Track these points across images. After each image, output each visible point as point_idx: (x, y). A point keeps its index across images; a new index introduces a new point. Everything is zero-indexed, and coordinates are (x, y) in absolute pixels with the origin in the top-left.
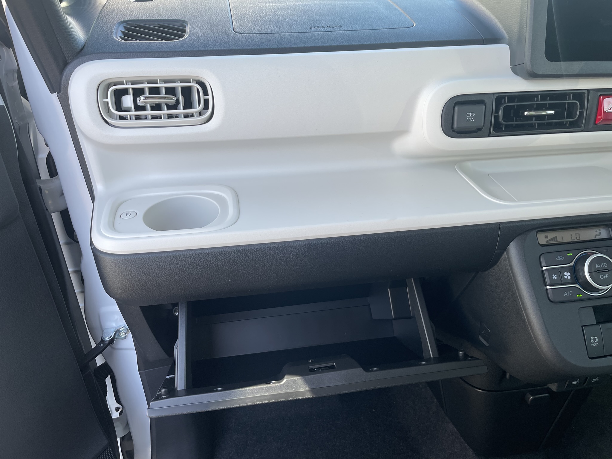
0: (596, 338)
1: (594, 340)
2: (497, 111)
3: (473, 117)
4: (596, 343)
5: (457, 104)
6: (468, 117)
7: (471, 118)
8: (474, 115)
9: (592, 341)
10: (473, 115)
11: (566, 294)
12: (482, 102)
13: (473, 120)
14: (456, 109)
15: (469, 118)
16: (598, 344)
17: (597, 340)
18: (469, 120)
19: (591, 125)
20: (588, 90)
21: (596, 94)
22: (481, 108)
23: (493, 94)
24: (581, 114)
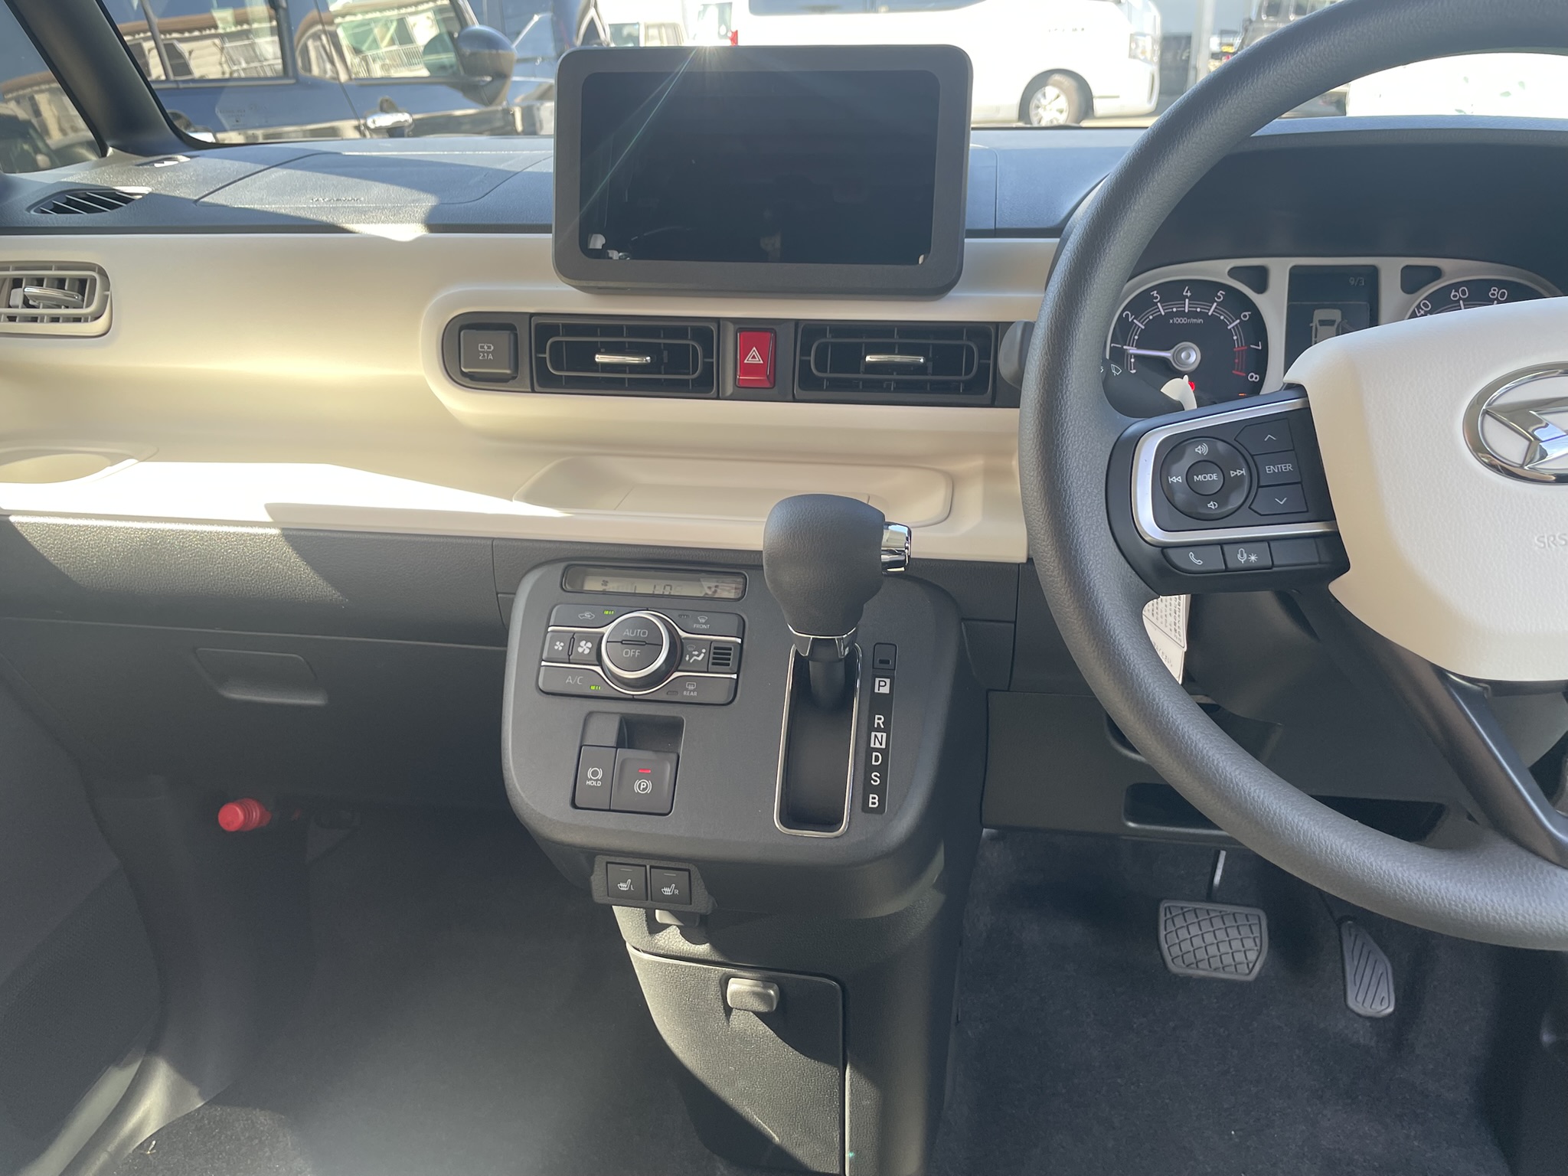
1: (595, 773)
3: (490, 352)
6: (481, 352)
7: (488, 353)
8: (492, 348)
10: (489, 348)
11: (569, 680)
13: (491, 357)
16: (599, 784)
18: (484, 356)
19: (730, 389)
20: (718, 320)
21: (731, 329)
22: (504, 337)
23: (532, 315)
24: (708, 367)
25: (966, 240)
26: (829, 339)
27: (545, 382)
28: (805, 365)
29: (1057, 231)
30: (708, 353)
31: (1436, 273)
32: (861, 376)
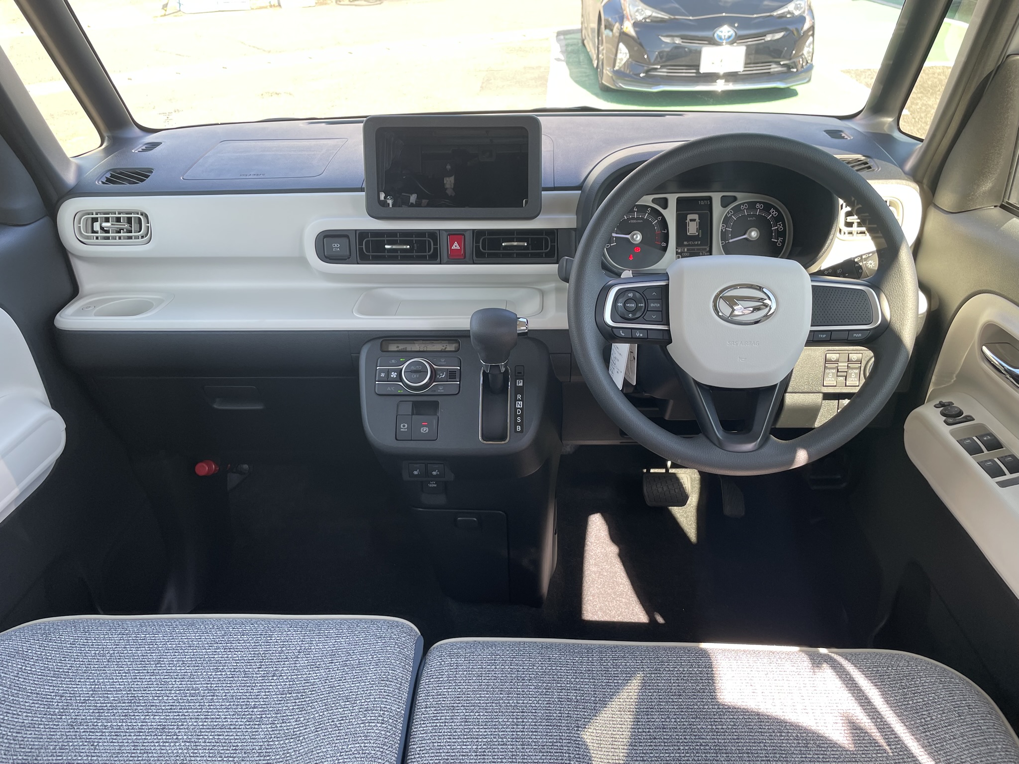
0: (406, 425)
2: (361, 244)
4: (405, 429)
5: (325, 237)
9: (402, 427)
12: (347, 236)
14: (325, 239)
15: (335, 248)
17: (406, 427)
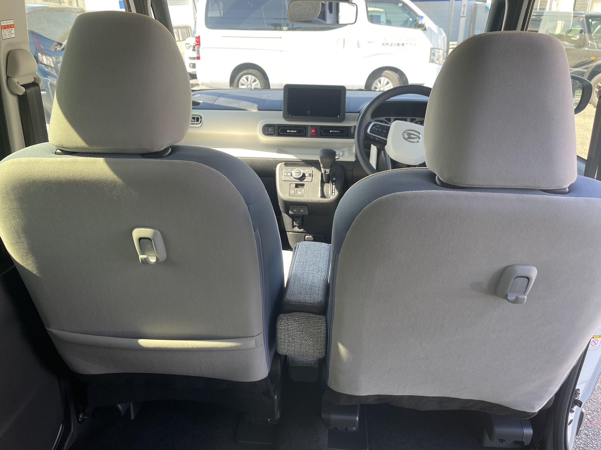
2: (279, 130)
5: (266, 126)
8: (271, 129)
12: (274, 126)
13: (270, 131)
17: (293, 192)
19: (309, 136)
20: (307, 125)
21: (309, 126)
22: (273, 128)
23: (277, 124)
24: (306, 132)
25: (346, 114)
26: (324, 128)
27: (279, 135)
28: (321, 133)
29: (359, 112)
30: (306, 130)
31: (415, 120)
32: (329, 134)
